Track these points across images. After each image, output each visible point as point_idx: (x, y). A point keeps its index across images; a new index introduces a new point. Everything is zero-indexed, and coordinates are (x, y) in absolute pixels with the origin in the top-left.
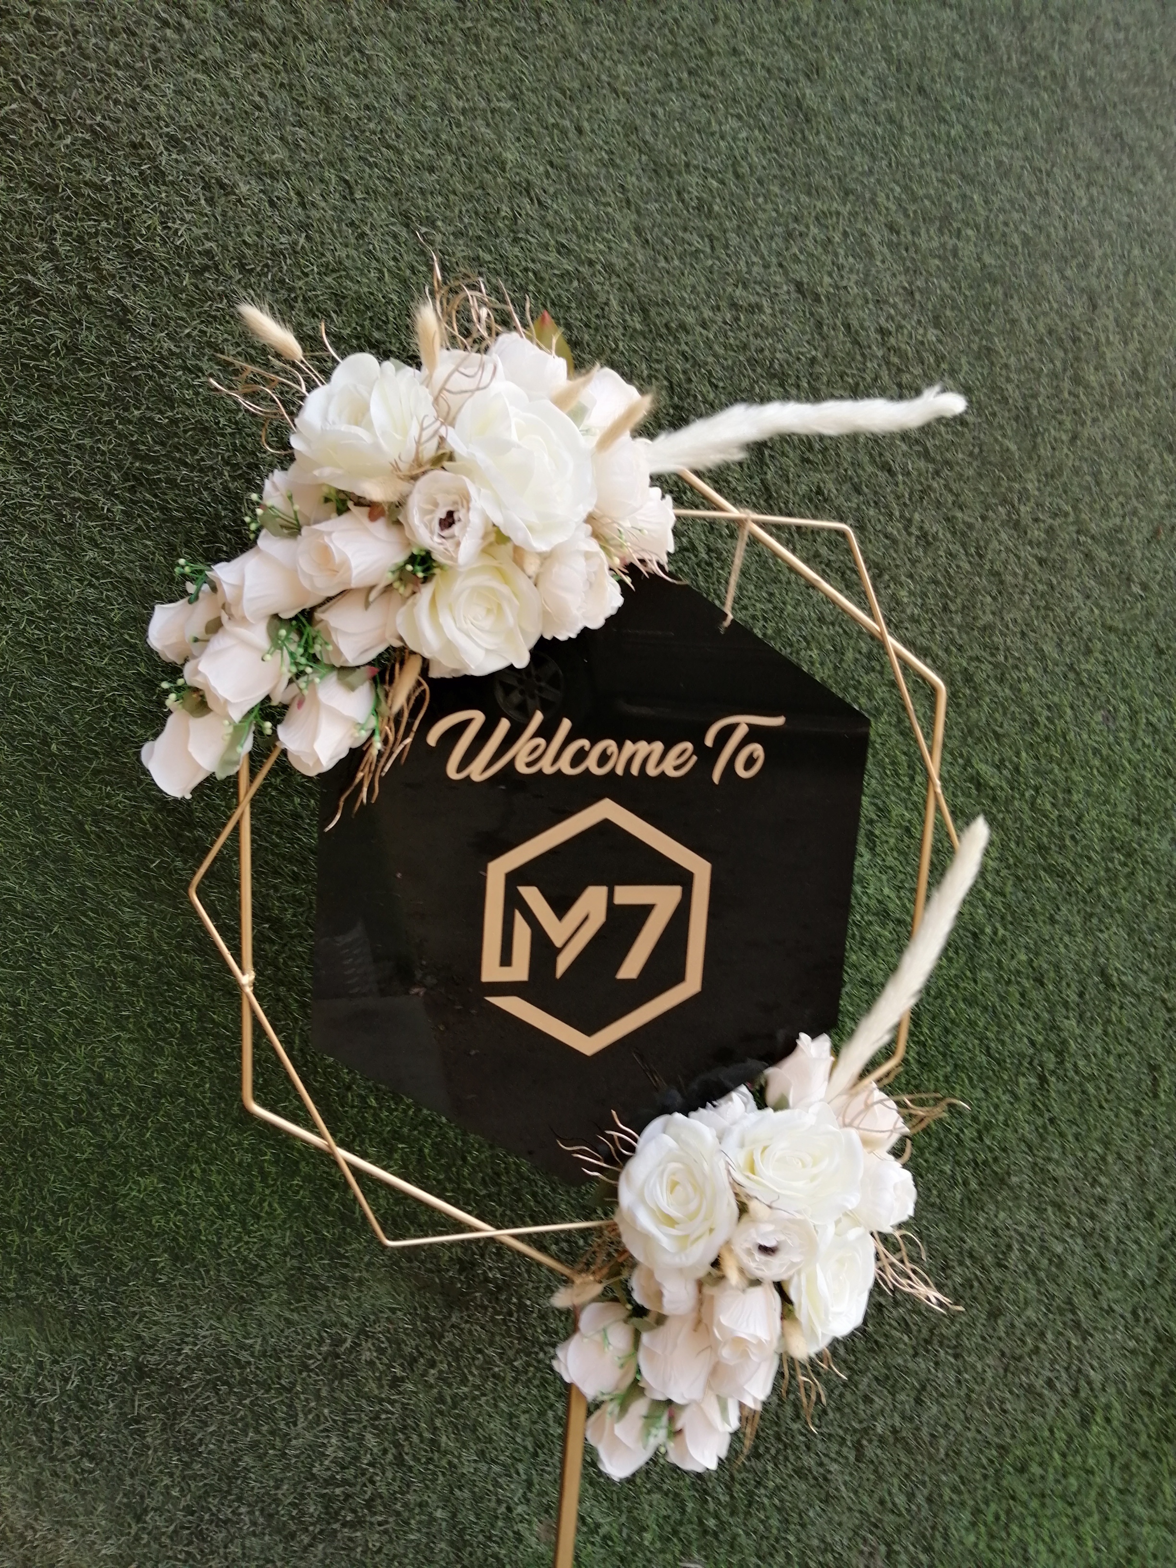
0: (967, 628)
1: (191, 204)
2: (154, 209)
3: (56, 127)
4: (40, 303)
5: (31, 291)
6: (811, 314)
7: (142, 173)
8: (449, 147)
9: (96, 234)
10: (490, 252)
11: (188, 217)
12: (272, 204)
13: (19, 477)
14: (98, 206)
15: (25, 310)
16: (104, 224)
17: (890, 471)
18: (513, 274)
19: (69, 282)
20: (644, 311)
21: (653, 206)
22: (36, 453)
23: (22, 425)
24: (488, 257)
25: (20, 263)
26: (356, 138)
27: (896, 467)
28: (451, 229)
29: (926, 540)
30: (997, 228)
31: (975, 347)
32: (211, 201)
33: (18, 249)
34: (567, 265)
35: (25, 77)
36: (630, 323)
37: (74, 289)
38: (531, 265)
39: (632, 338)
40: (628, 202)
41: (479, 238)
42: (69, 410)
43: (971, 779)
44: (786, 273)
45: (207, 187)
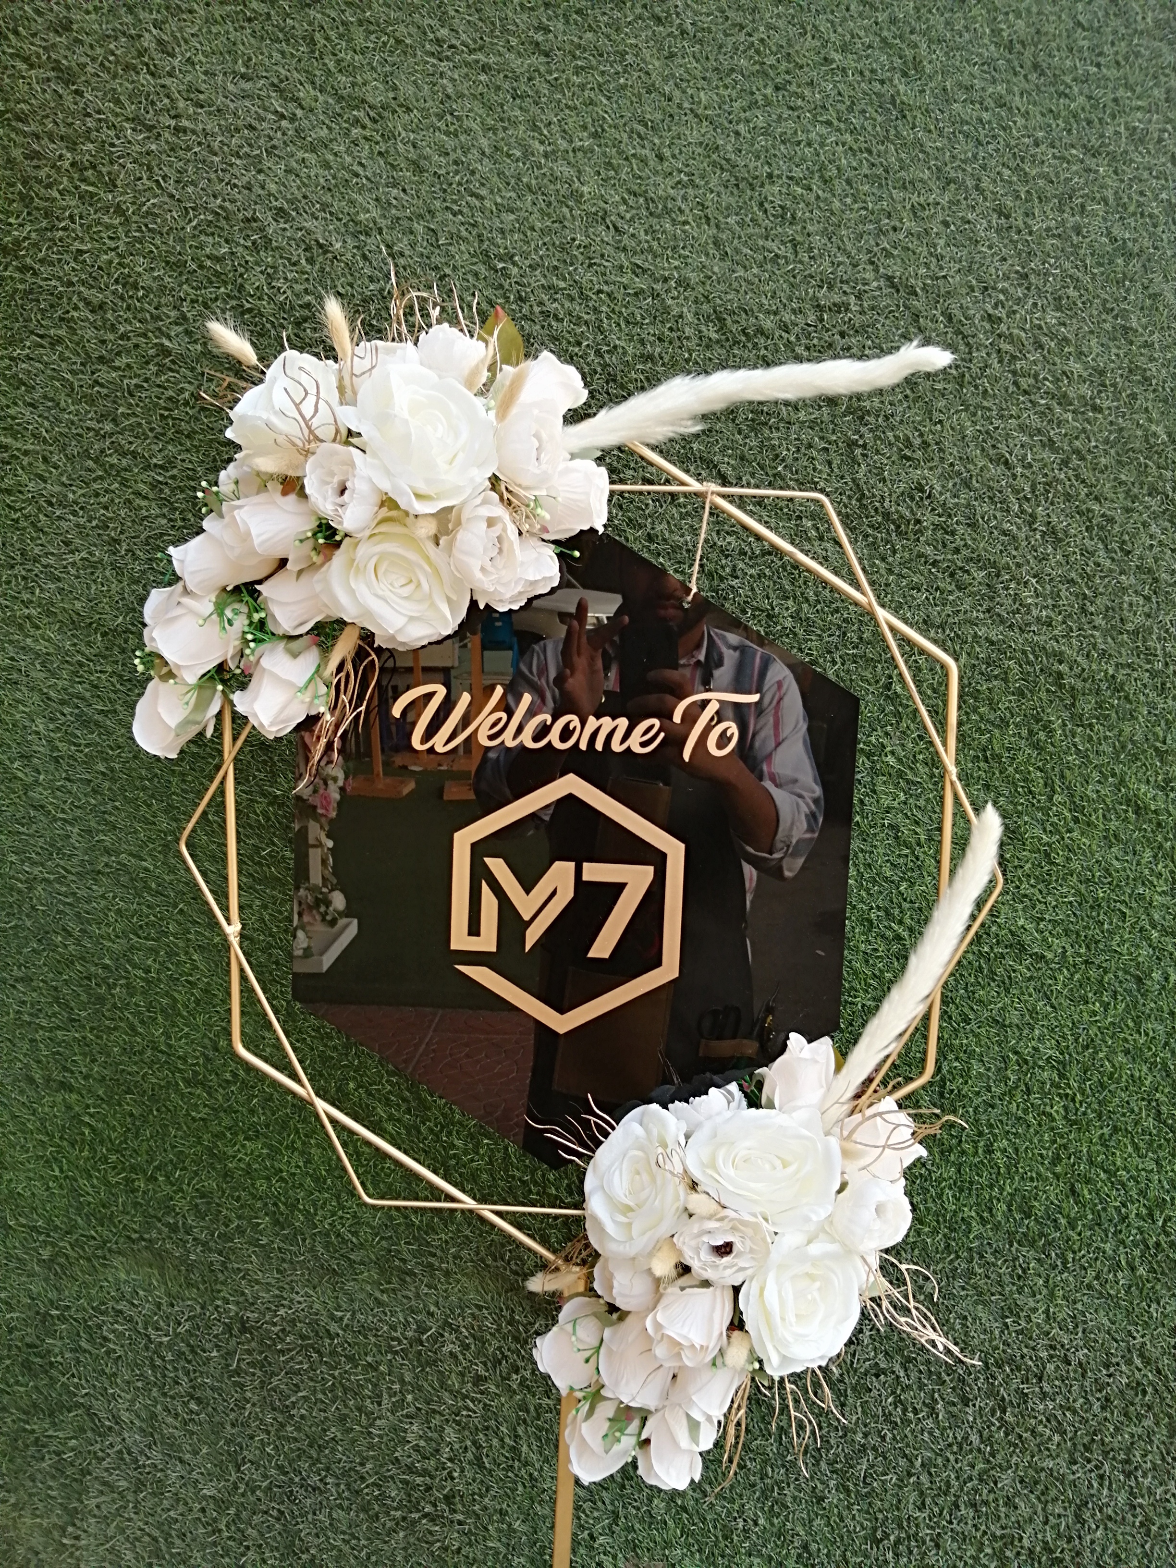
0: (1110, 632)
1: (294, 264)
2: (262, 272)
3: (187, 213)
4: (173, 362)
5: (165, 352)
6: (906, 307)
7: (254, 243)
8: (529, 187)
9: (216, 299)
10: (565, 279)
11: (290, 276)
12: (364, 257)
13: (158, 511)
14: (217, 274)
15: (162, 369)
16: (222, 290)
17: (1006, 463)
18: (588, 299)
19: (195, 342)
20: (722, 320)
21: (732, 220)
22: (172, 490)
23: (161, 467)
24: (562, 284)
25: (159, 329)
26: (445, 191)
27: (1013, 460)
28: (527, 263)
29: (1052, 534)
30: (1130, 198)
31: (1107, 326)
32: (311, 261)
33: (158, 318)
34: (640, 283)
35: (164, 177)
36: (706, 333)
37: (199, 347)
38: (605, 288)
39: (708, 347)
40: (708, 219)
41: (556, 268)
42: (198, 451)
43: (1128, 802)
44: (876, 270)
45: (308, 249)
